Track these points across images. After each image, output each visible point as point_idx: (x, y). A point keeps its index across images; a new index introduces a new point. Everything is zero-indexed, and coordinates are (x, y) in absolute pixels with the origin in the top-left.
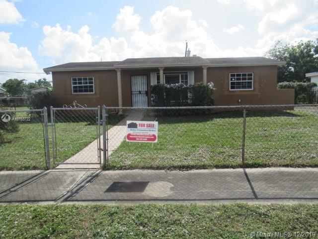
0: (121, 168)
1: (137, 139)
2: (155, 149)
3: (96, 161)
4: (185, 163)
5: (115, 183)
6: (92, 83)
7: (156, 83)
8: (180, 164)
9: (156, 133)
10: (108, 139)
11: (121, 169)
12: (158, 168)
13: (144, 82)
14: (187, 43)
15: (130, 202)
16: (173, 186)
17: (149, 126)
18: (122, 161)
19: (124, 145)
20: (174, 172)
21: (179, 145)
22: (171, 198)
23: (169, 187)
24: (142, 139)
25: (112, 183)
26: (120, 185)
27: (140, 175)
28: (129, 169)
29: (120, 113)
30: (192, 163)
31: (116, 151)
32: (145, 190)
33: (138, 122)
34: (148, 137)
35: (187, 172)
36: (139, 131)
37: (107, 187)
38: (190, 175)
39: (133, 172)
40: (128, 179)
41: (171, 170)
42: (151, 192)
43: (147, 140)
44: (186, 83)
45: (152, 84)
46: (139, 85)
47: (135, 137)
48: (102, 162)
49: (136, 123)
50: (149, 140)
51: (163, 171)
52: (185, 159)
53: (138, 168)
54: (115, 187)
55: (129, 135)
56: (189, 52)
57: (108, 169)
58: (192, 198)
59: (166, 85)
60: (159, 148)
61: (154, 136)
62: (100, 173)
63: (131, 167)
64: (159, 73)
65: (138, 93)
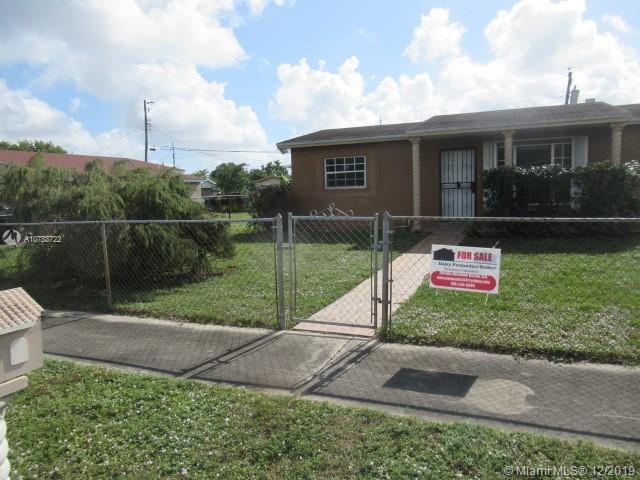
0: (416, 341)
1: (453, 284)
2: (492, 308)
3: (368, 322)
4: (565, 345)
5: (403, 370)
6: (362, 167)
7: (495, 166)
8: (550, 345)
9: (496, 274)
10: (392, 281)
11: (416, 344)
12: (497, 349)
13: (469, 163)
14: (570, 74)
15: (436, 414)
16: (532, 392)
17: (480, 257)
18: (417, 326)
19: (423, 294)
20: (535, 362)
21: (549, 302)
22: (528, 421)
23: (525, 394)
24: (463, 285)
25: (398, 369)
26: (414, 375)
27: (456, 360)
28: (433, 344)
29: (417, 227)
30: (579, 347)
31: (406, 305)
32: (468, 394)
33: (456, 249)
34: (476, 281)
35: (568, 365)
36: (458, 268)
37: (389, 377)
38: (577, 374)
39: (441, 352)
40: (431, 366)
41: (529, 357)
42: (482, 401)
43: (476, 288)
44: (568, 163)
45: (486, 168)
46: (458, 170)
47: (449, 279)
48: (379, 325)
49: (450, 251)
50: (478, 286)
51: (509, 357)
52: (563, 336)
53: (452, 345)
54: (405, 378)
55: (436, 274)
56: (576, 93)
57: (391, 341)
58: (580, 429)
59: (518, 169)
60: (501, 306)
61: (491, 279)
62: (374, 346)
63: (438, 342)
64: (503, 144)
65: (455, 186)
